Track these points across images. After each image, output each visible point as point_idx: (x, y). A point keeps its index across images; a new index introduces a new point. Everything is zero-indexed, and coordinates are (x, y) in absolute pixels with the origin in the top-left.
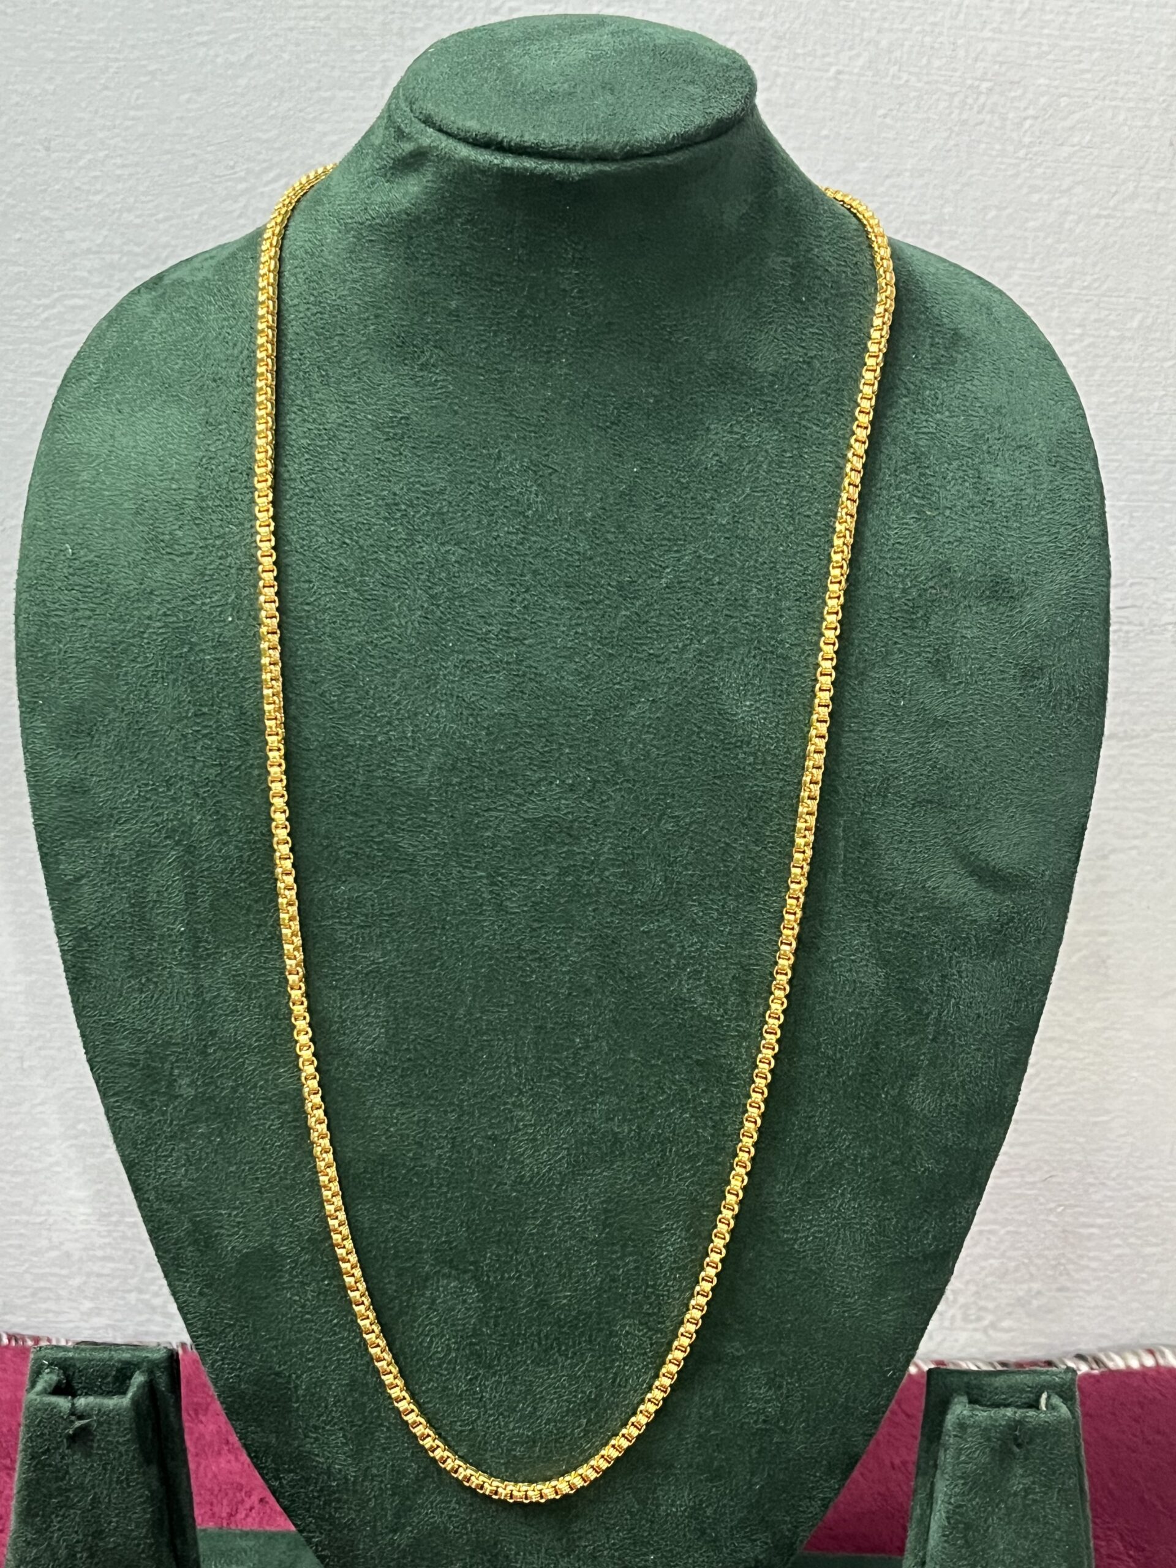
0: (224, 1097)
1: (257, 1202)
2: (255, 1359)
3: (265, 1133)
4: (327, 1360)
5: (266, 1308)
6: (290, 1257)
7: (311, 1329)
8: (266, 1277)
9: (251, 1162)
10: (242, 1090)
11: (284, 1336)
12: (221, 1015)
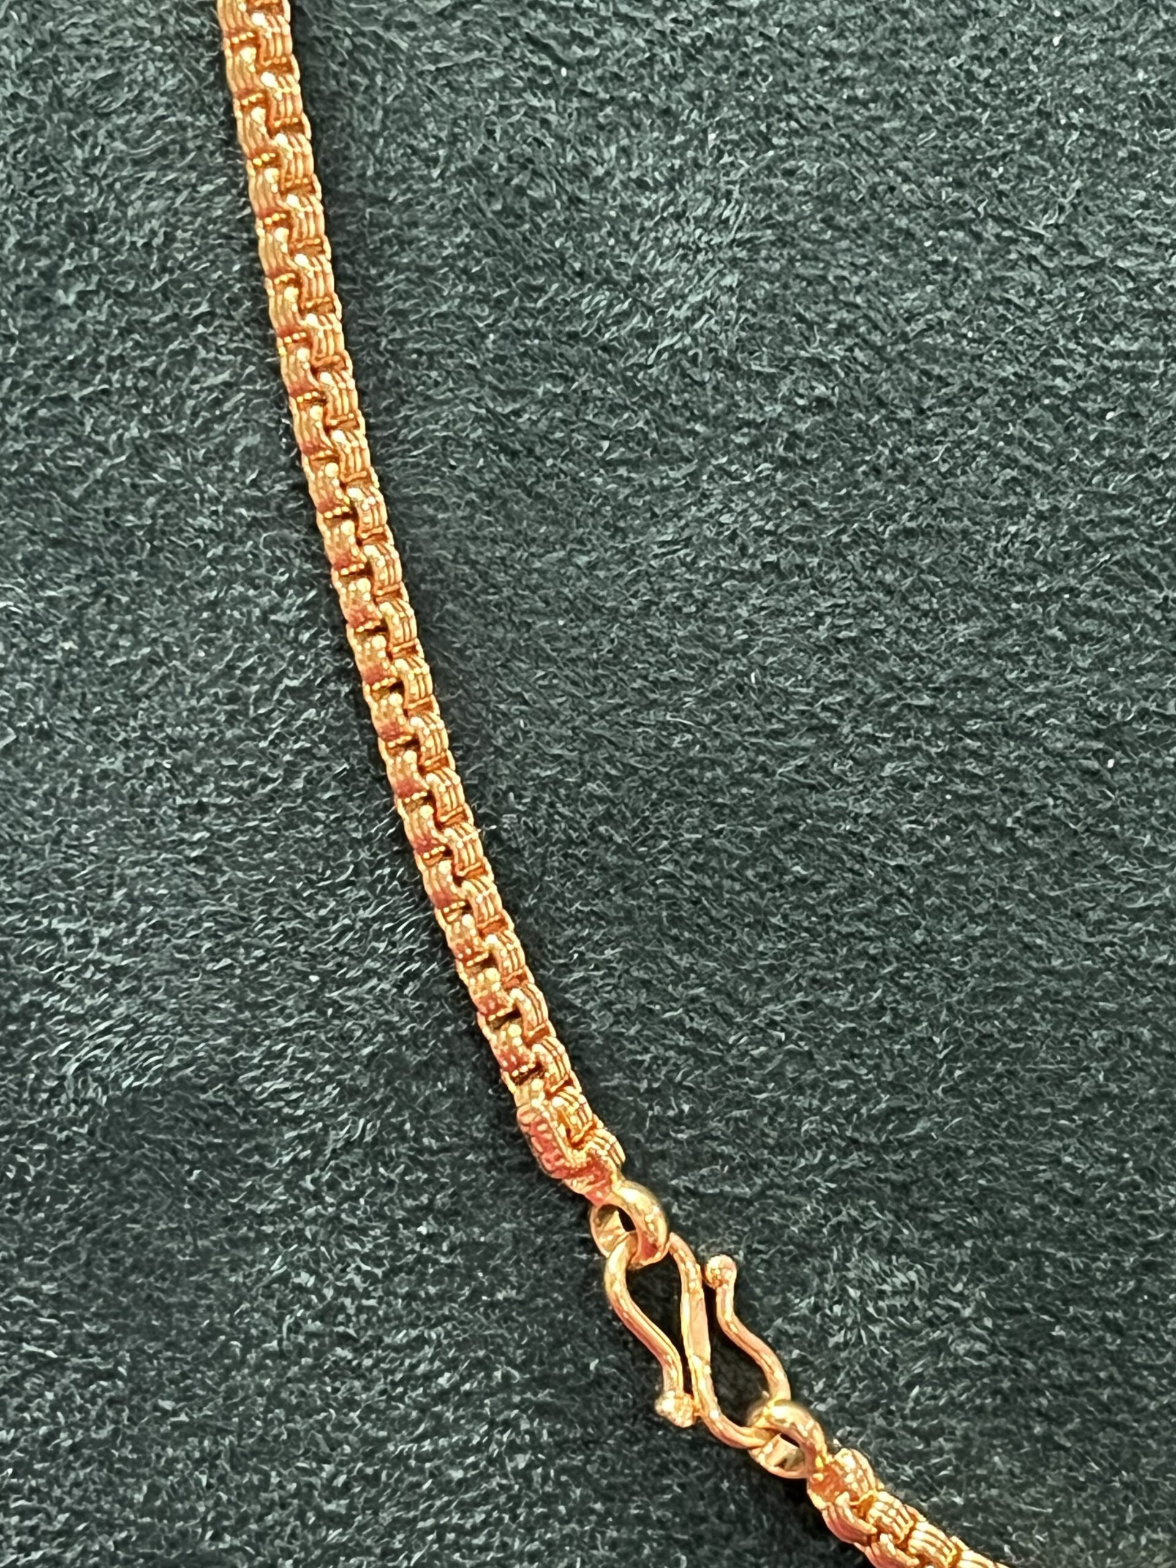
0: (106, 482)
1: (191, 901)
2: (125, 1502)
3: (247, 634)
4: (397, 1524)
5: (189, 1309)
6: (296, 1122)
7: (351, 1403)
8: (197, 1191)
9: (181, 743)
10: (175, 463)
11: (246, 1418)
12: (119, 161)
